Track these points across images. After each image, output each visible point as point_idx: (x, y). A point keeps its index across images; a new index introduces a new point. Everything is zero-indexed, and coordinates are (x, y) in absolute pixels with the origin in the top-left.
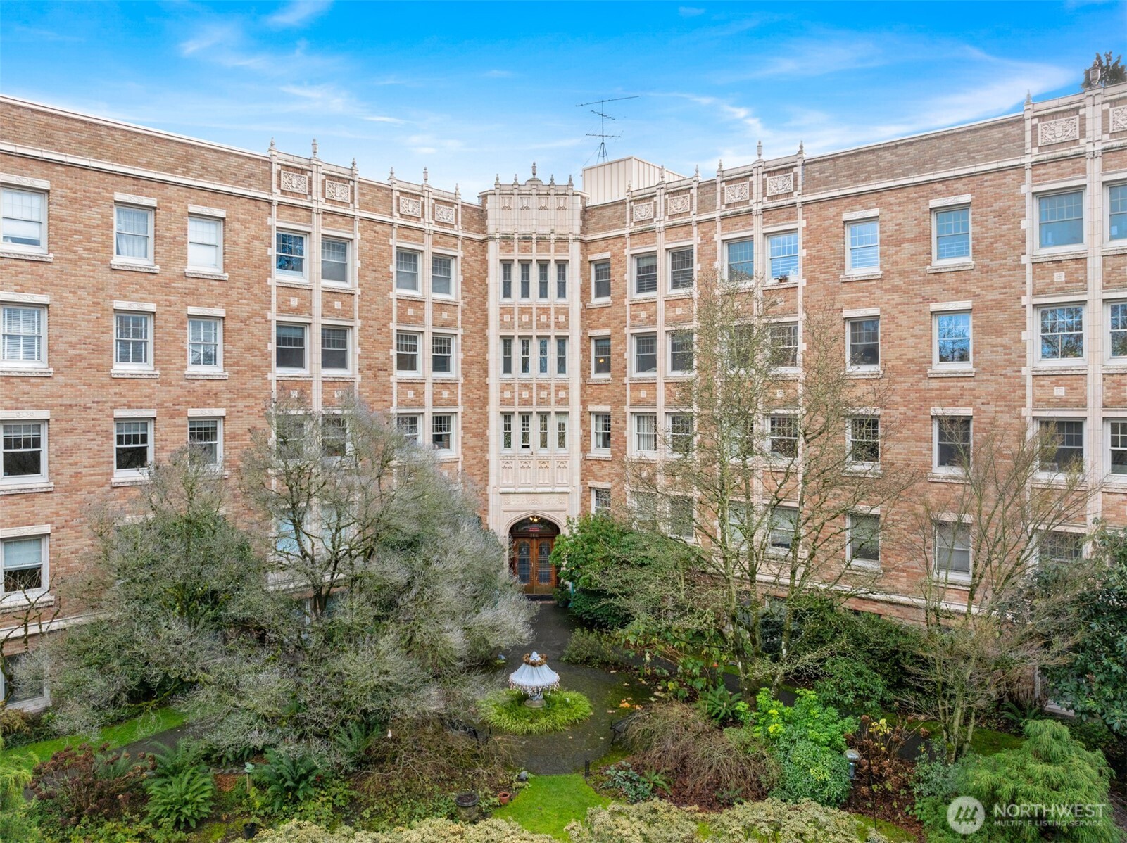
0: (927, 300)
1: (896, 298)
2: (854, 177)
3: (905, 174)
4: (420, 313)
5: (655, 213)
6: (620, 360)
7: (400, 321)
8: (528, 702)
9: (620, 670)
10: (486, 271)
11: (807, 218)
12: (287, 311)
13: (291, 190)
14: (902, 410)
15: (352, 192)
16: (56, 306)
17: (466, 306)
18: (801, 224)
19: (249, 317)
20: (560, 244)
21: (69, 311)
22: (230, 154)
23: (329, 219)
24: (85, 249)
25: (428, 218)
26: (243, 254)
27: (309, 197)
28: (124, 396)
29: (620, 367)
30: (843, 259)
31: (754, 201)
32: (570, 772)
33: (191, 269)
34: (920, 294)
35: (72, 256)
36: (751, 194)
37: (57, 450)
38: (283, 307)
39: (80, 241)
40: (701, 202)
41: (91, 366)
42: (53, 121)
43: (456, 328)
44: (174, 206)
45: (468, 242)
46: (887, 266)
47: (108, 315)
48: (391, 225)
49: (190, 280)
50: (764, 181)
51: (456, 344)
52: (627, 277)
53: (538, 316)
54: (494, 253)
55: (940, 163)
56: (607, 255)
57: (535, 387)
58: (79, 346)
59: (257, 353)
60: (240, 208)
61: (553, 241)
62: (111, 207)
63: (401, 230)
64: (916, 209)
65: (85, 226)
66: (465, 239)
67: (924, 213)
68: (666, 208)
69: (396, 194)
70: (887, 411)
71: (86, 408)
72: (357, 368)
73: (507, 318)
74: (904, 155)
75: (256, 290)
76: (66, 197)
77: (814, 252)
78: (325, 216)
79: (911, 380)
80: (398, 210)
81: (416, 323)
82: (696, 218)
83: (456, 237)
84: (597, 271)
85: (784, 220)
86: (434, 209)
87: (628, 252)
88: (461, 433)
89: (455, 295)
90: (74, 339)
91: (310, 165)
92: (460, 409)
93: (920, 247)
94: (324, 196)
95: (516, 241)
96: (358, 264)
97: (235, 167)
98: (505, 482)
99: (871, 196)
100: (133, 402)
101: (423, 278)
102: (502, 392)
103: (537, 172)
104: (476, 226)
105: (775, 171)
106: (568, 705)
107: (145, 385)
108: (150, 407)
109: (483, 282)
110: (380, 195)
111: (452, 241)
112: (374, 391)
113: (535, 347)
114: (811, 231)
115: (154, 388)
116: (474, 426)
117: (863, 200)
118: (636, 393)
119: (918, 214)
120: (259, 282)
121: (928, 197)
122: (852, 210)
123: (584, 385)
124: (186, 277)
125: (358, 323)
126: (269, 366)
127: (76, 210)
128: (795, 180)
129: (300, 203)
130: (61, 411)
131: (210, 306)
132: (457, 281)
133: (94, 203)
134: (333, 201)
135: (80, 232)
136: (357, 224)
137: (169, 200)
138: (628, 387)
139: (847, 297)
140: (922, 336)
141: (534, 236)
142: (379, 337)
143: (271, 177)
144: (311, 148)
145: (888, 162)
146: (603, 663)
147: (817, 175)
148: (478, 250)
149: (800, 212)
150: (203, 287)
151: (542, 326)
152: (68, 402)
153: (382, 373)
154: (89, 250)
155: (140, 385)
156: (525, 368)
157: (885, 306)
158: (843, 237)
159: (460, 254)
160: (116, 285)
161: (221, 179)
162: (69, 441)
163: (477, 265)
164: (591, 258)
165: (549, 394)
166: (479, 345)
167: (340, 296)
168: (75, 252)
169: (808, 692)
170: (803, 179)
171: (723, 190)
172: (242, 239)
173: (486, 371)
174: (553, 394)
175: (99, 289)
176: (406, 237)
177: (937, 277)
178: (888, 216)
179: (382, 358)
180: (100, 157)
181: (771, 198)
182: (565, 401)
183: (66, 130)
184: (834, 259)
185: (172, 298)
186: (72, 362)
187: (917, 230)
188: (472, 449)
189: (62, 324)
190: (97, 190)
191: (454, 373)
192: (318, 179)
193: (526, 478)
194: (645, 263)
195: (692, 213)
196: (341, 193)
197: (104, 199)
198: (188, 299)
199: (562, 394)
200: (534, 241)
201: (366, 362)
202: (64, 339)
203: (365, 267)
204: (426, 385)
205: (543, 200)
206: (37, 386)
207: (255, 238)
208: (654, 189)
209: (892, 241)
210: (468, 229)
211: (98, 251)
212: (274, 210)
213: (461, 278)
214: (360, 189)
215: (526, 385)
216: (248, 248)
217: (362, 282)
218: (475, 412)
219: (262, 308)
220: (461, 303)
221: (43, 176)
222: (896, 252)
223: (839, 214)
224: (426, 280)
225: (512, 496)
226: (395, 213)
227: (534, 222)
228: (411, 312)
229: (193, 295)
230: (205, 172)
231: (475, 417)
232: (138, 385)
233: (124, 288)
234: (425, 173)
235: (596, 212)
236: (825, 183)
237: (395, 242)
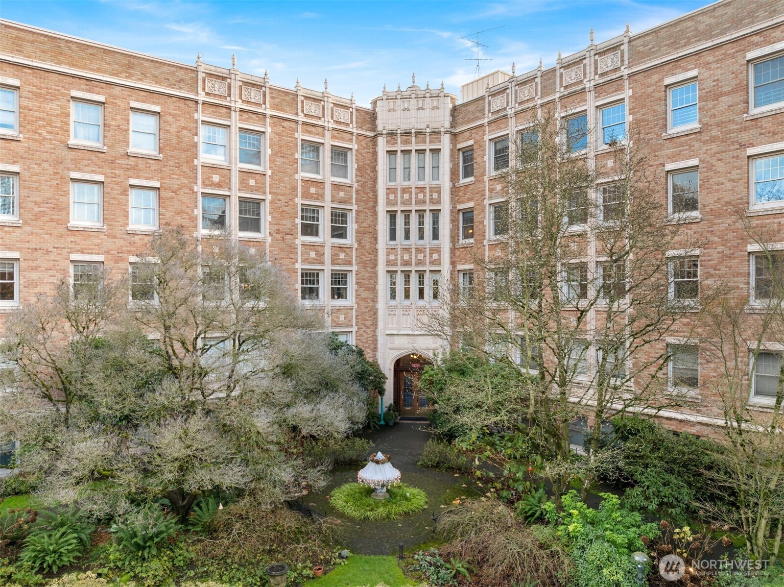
0: (743, 146)
1: (714, 147)
2: (675, 45)
3: (723, 32)
4: (320, 191)
5: (508, 103)
6: (481, 226)
7: (303, 197)
8: (373, 494)
9: (463, 474)
10: (376, 161)
11: (632, 88)
12: (210, 185)
13: (214, 92)
14: (720, 249)
15: (264, 95)
16: (24, 174)
17: (360, 188)
18: (627, 93)
19: (179, 189)
20: (434, 136)
21: (35, 178)
22: (164, 64)
23: (245, 116)
24: (47, 132)
25: (328, 117)
26: (175, 140)
27: (228, 98)
28: (79, 244)
29: (481, 232)
30: (666, 119)
31: (588, 79)
32: (388, 554)
33: (131, 150)
34: (737, 141)
35: (37, 137)
36: (585, 74)
37: (25, 282)
38: (207, 182)
39: (44, 126)
40: (544, 87)
41: (52, 220)
42: (22, 34)
43: (351, 204)
44: (119, 102)
45: (361, 138)
46: (705, 120)
47: (65, 182)
48: (297, 122)
49: (131, 159)
50: (596, 61)
51: (351, 218)
52: (486, 158)
53: (416, 194)
54: (382, 145)
55: (758, 16)
56: (471, 142)
57: (413, 251)
58: (42, 205)
59: (185, 216)
60: (172, 106)
61: (428, 134)
62: (69, 101)
63: (305, 127)
64: (733, 63)
65: (48, 115)
66: (359, 135)
67: (741, 65)
68: (516, 98)
69: (300, 98)
70: (706, 251)
71: (48, 252)
72: (268, 231)
73: (392, 197)
74: (722, 16)
75: (185, 168)
76: (32, 92)
77: (638, 116)
78: (242, 113)
79: (729, 221)
80: (303, 111)
81: (317, 199)
82: (539, 102)
83: (352, 133)
84: (464, 157)
85: (613, 92)
86: (332, 111)
87: (487, 138)
88: (355, 287)
89: (351, 178)
90: (39, 199)
91: (230, 74)
92: (354, 268)
93: (738, 98)
94: (241, 98)
95: (399, 135)
96: (269, 151)
97: (168, 74)
98: (390, 326)
99: (690, 59)
100: (86, 249)
101: (324, 164)
102: (388, 255)
103: (415, 81)
104: (368, 126)
105: (604, 52)
106: (407, 499)
107: (95, 237)
108: (99, 254)
109: (374, 170)
110: (287, 98)
111: (348, 136)
112: (282, 250)
113: (414, 219)
114: (636, 98)
115: (102, 239)
116: (366, 282)
117: (683, 64)
118: (493, 252)
119: (736, 67)
120: (187, 162)
121: (744, 51)
122: (673, 74)
123: (453, 250)
124: (127, 155)
125: (269, 197)
126: (196, 227)
127: (40, 102)
128: (622, 56)
129: (221, 103)
130: (29, 253)
131: (147, 179)
132: (352, 168)
133: (55, 97)
134: (248, 102)
135: (44, 119)
136: (268, 120)
137: (115, 97)
138: (487, 248)
139: (668, 152)
140: (739, 180)
141: (413, 131)
142: (286, 209)
143: (197, 82)
144: (231, 61)
145: (707, 25)
146: (449, 468)
147: (641, 49)
148: (370, 144)
149: (626, 83)
150: (141, 164)
151: (418, 202)
152: (35, 247)
153: (288, 237)
154: (51, 133)
155: (91, 236)
156: (407, 237)
157: (703, 156)
158: (665, 100)
159: (355, 146)
160: (72, 160)
161: (157, 83)
162: (34, 276)
163: (369, 156)
164: (459, 146)
165: (425, 256)
166: (371, 219)
167: (254, 175)
168: (40, 134)
169: (611, 496)
170: (629, 54)
171: (561, 74)
172: (173, 128)
173: (376, 239)
174: (428, 256)
175: (59, 162)
176: (310, 132)
177: (754, 123)
178: (706, 75)
179: (289, 225)
180: (59, 63)
181: (602, 75)
182: (438, 262)
183: (32, 42)
184: (657, 120)
185: (117, 172)
186: (37, 217)
187: (734, 83)
188: (365, 299)
189: (29, 188)
190: (57, 88)
191: (350, 240)
192: (235, 85)
193: (407, 323)
194: (499, 146)
195: (536, 98)
196: (254, 95)
197: (63, 95)
198: (129, 173)
199: (435, 256)
200: (413, 135)
201: (276, 227)
202: (31, 199)
203: (274, 154)
204: (326, 248)
205: (421, 102)
206: (10, 233)
207: (184, 128)
208: (507, 84)
209: (712, 96)
210: (361, 127)
211: (58, 134)
212: (200, 106)
213: (355, 166)
214: (271, 93)
215: (407, 250)
216: (178, 136)
217: (273, 166)
218: (367, 271)
219: (190, 182)
220: (355, 185)
221: (14, 76)
222: (714, 106)
223: (662, 80)
224: (326, 166)
225: (396, 337)
226: (300, 113)
227: (413, 120)
228: (313, 190)
229: (135, 171)
230: (144, 76)
231: (367, 275)
232: (89, 236)
233: (79, 163)
234: (326, 83)
235: (463, 109)
236: (648, 55)
237: (300, 135)
